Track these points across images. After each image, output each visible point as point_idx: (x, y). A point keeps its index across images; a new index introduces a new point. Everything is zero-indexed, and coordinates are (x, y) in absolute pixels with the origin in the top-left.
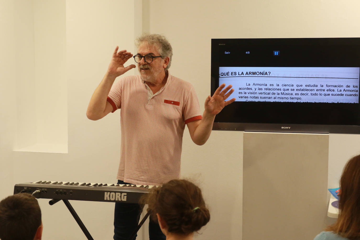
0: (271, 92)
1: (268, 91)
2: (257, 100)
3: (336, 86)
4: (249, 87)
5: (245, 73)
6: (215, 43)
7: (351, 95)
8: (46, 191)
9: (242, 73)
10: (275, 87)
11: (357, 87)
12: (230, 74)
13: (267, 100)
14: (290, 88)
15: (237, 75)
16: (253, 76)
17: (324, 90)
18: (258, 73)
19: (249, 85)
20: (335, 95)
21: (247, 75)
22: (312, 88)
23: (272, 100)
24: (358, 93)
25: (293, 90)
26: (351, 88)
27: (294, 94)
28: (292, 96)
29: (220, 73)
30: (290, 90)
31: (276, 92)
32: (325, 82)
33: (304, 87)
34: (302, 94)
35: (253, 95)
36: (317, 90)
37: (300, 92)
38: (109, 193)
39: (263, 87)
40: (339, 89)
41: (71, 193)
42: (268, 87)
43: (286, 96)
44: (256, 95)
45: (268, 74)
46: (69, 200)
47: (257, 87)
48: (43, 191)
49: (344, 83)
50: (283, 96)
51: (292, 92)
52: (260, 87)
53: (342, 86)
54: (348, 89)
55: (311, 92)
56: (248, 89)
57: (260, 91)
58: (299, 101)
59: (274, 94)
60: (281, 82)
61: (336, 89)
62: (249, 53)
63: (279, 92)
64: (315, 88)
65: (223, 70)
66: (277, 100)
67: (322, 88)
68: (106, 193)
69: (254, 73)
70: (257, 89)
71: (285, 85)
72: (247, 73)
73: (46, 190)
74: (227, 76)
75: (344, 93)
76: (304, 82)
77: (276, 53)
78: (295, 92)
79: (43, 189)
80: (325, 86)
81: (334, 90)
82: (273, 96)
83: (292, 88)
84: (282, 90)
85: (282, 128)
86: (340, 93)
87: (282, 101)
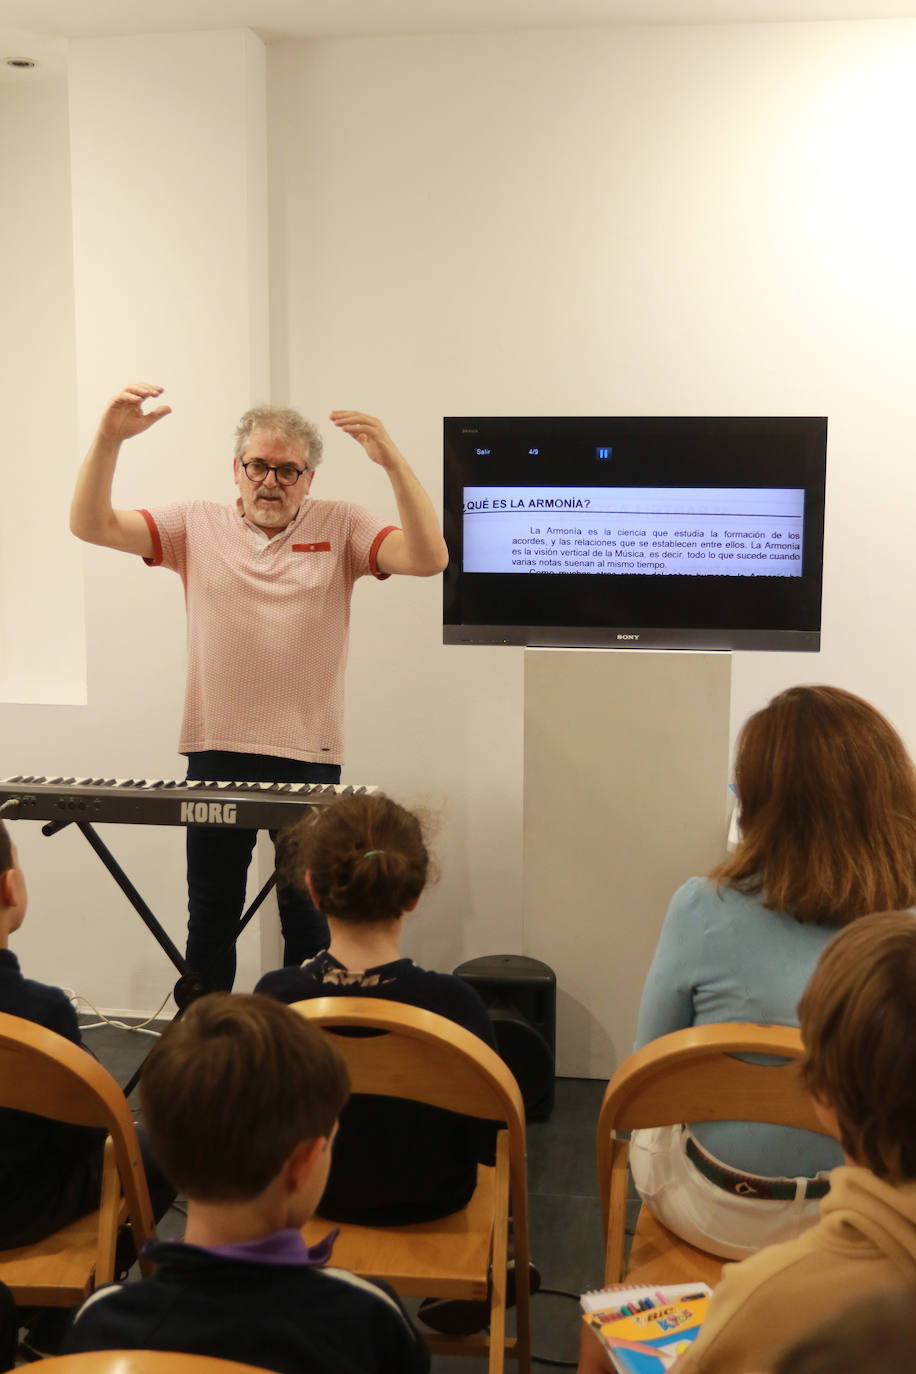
0: (592, 548)
1: (584, 548)
2: (556, 570)
3: (747, 535)
4: (538, 537)
5: (526, 503)
6: (453, 426)
7: (784, 557)
8: (33, 803)
9: (521, 503)
10: (601, 537)
11: (797, 536)
12: (491, 504)
13: (583, 570)
14: (638, 539)
15: (508, 508)
16: (548, 509)
17: (719, 545)
18: (559, 503)
19: (538, 531)
20: (747, 557)
21: (532, 508)
22: (691, 540)
23: (594, 570)
24: (800, 552)
25: (646, 544)
26: (785, 540)
27: (647, 554)
28: (643, 560)
29: (466, 503)
30: (637, 544)
31: (603, 549)
32: (720, 525)
33: (670, 538)
34: (667, 555)
35: (546, 558)
36: (703, 545)
37: (661, 550)
38: (191, 805)
39: (572, 537)
40: (756, 541)
42: (585, 536)
43: (628, 560)
44: (554, 558)
45: (584, 504)
46: (92, 824)
47: (557, 537)
48: (26, 802)
49: (767, 527)
50: (621, 559)
51: (643, 549)
52: (566, 537)
53: (762, 535)
54: (777, 541)
55: (687, 549)
56: (536, 541)
57: (565, 548)
58: (659, 571)
59: (598, 553)
60: (616, 524)
61: (747, 541)
62: (536, 452)
63: (612, 549)
64: (699, 540)
65: (472, 494)
66: (606, 570)
67: (716, 540)
68: (184, 805)
69: (550, 503)
70: (557, 542)
71: (625, 533)
72: (532, 503)
73: (33, 798)
74: (482, 510)
75: (768, 551)
76: (672, 525)
77: (604, 453)
78: (650, 549)
79: (26, 798)
80: (721, 534)
81: (742, 546)
82: (597, 560)
83: (643, 539)
84: (618, 543)
85: (620, 637)
86: (757, 551)
87: (618, 571)
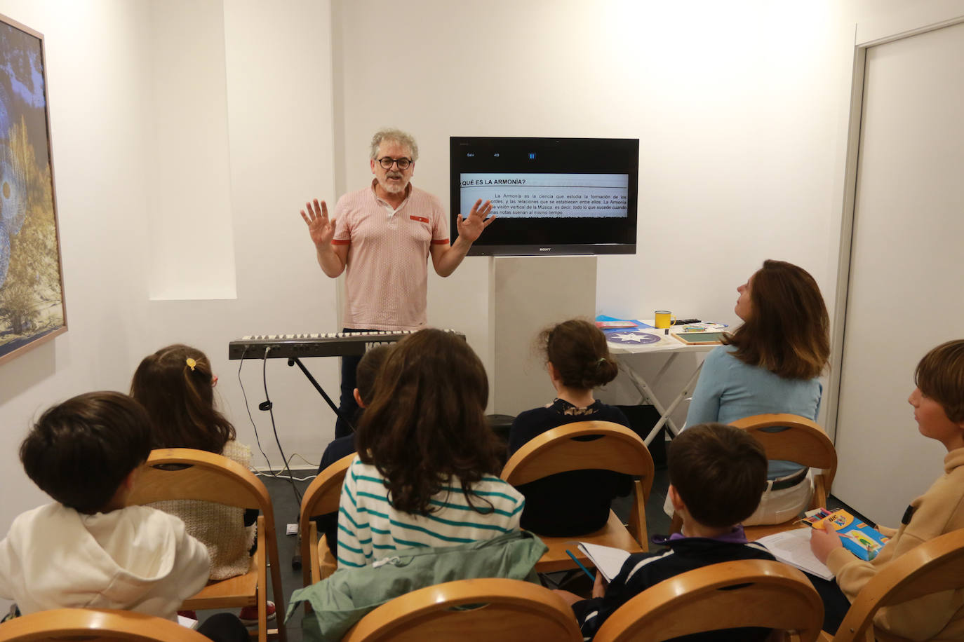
0: (527, 205)
1: (523, 205)
2: (508, 216)
3: (602, 197)
4: (498, 199)
5: (493, 182)
6: (454, 141)
7: (619, 208)
8: (279, 349)
9: (490, 182)
10: (531, 199)
11: (625, 197)
12: (475, 182)
13: (522, 216)
14: (549, 200)
15: (484, 184)
16: (504, 184)
17: (589, 202)
18: (510, 182)
19: (499, 196)
20: (601, 208)
21: (496, 184)
22: (575, 200)
23: (527, 216)
24: (626, 205)
25: (553, 202)
26: (619, 199)
27: (554, 207)
28: (551, 210)
29: (461, 182)
30: (549, 202)
31: (532, 205)
32: (589, 192)
33: (565, 199)
34: (563, 208)
35: (503, 210)
36: (581, 202)
37: (560, 205)
38: (371, 344)
39: (516, 199)
40: (606, 200)
41: (317, 347)
42: (523, 199)
43: (545, 210)
44: (507, 210)
45: (522, 182)
46: (300, 359)
47: (509, 199)
48: (274, 349)
49: (611, 193)
50: (541, 210)
51: (551, 205)
52: (513, 199)
53: (609, 197)
54: (615, 200)
55: (573, 204)
56: (498, 202)
57: (513, 205)
58: (560, 216)
59: (529, 207)
60: (540, 192)
61: (602, 200)
63: (536, 205)
64: (579, 200)
65: (465, 177)
66: (534, 216)
67: (587, 200)
68: (367, 344)
69: (505, 182)
70: (509, 202)
71: (543, 197)
72: (496, 182)
73: (278, 346)
74: (470, 185)
75: (611, 205)
76: (566, 193)
77: (532, 156)
78: (555, 205)
79: (274, 346)
80: (589, 197)
81: (599, 202)
82: (529, 210)
83: (552, 200)
84: (539, 201)
85: (541, 249)
86: (606, 205)
87: (540, 216)
